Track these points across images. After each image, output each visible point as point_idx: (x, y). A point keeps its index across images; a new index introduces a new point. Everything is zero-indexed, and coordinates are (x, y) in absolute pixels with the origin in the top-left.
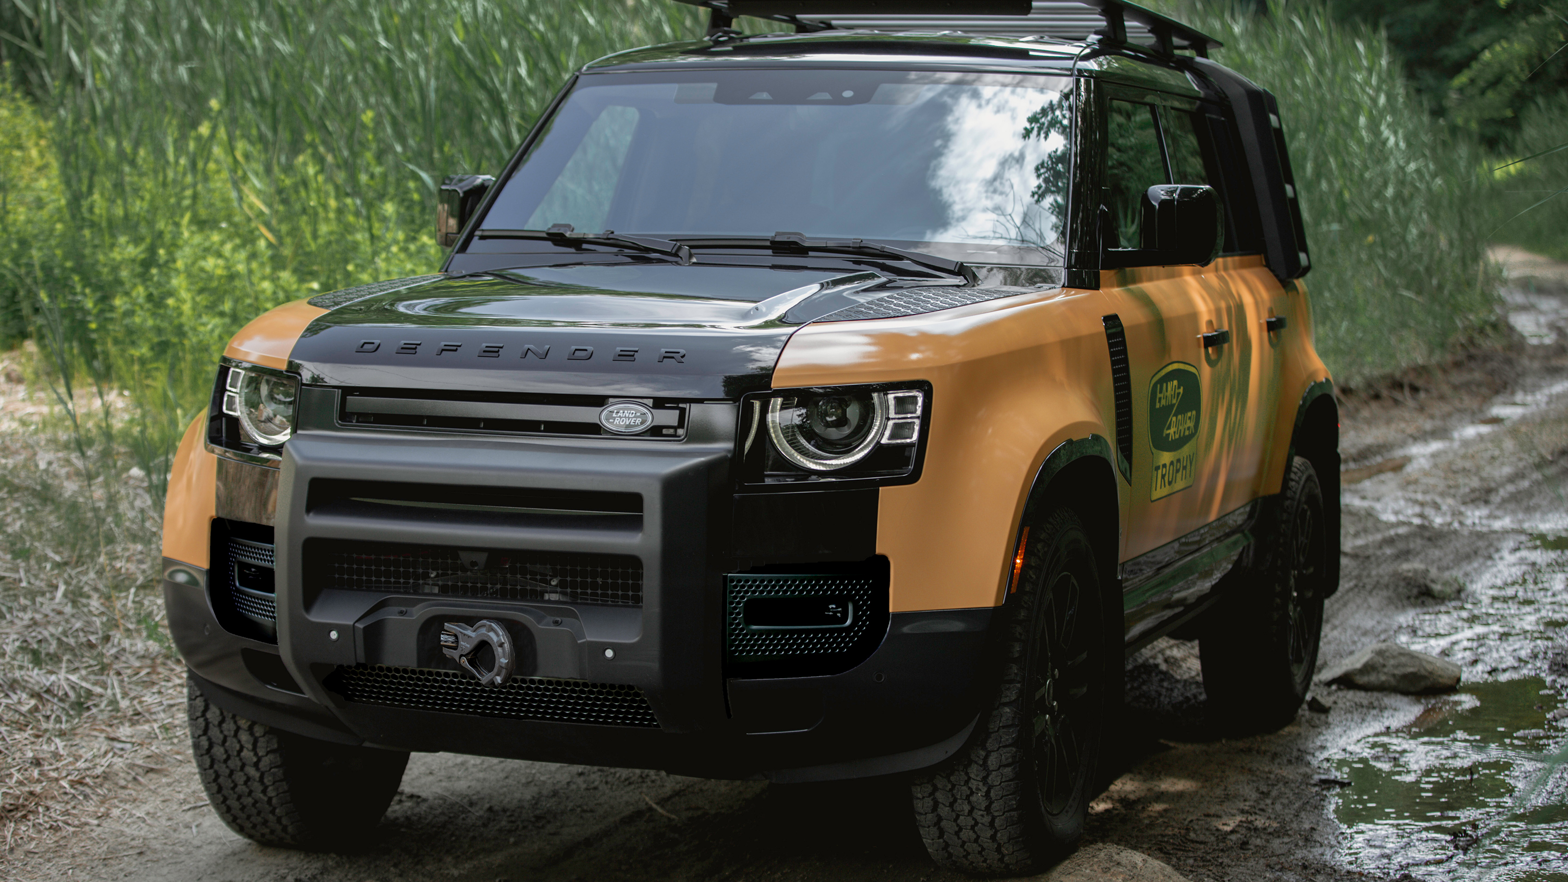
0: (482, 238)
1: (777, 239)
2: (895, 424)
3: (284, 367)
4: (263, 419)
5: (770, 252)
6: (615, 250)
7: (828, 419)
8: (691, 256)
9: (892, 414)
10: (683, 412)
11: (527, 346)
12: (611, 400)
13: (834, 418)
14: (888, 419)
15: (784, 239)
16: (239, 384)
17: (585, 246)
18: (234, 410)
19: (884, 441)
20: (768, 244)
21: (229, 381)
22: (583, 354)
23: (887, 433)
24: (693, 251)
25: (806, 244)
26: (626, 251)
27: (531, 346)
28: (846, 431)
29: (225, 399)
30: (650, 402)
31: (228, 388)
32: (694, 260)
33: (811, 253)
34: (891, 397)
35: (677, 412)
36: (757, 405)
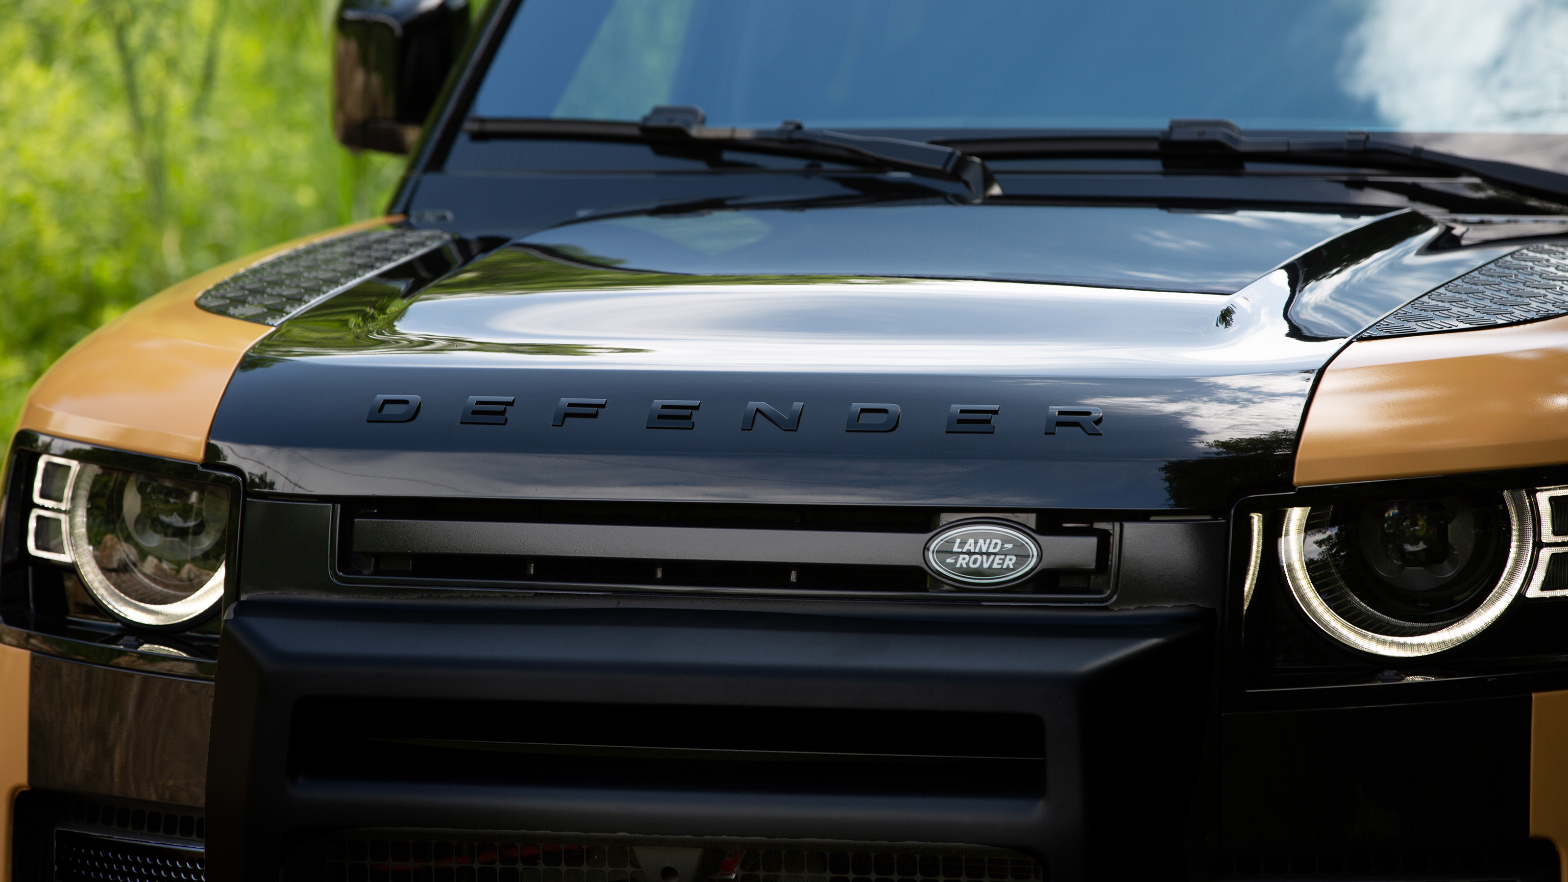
0: (479, 136)
1: (1177, 136)
2: (1554, 556)
3: (197, 455)
4: (115, 565)
5: (1156, 165)
6: (800, 164)
7: (1409, 548)
8: (988, 181)
9: (1547, 534)
10: (1104, 538)
11: (753, 405)
12: (946, 518)
13: (1422, 546)
14: (1539, 545)
15: (1191, 135)
16: (68, 493)
17: (728, 156)
18: (60, 550)
19: (1534, 592)
20: (1154, 146)
21: (38, 484)
22: (881, 418)
23: (1539, 576)
24: (992, 165)
25: (1242, 148)
26: (827, 166)
27: (763, 405)
28: (1448, 572)
29: (32, 524)
30: (1031, 520)
31: (37, 499)
32: (996, 190)
33: (1250, 167)
34: (1543, 498)
35: (1093, 541)
36: (1257, 520)
